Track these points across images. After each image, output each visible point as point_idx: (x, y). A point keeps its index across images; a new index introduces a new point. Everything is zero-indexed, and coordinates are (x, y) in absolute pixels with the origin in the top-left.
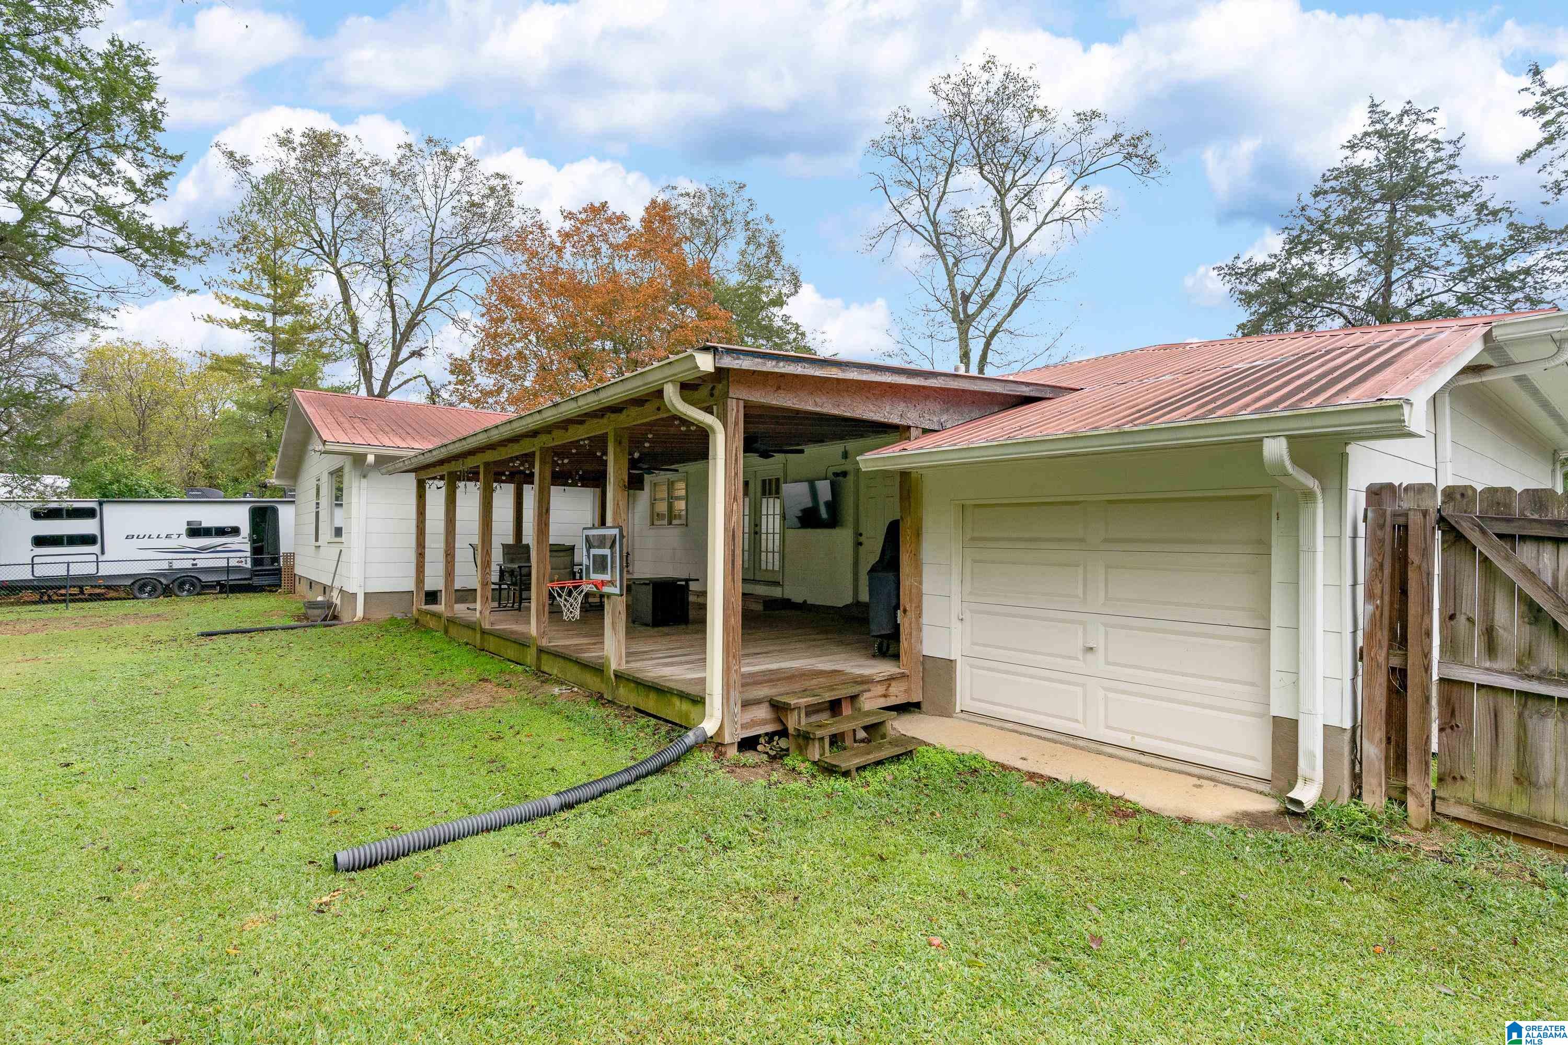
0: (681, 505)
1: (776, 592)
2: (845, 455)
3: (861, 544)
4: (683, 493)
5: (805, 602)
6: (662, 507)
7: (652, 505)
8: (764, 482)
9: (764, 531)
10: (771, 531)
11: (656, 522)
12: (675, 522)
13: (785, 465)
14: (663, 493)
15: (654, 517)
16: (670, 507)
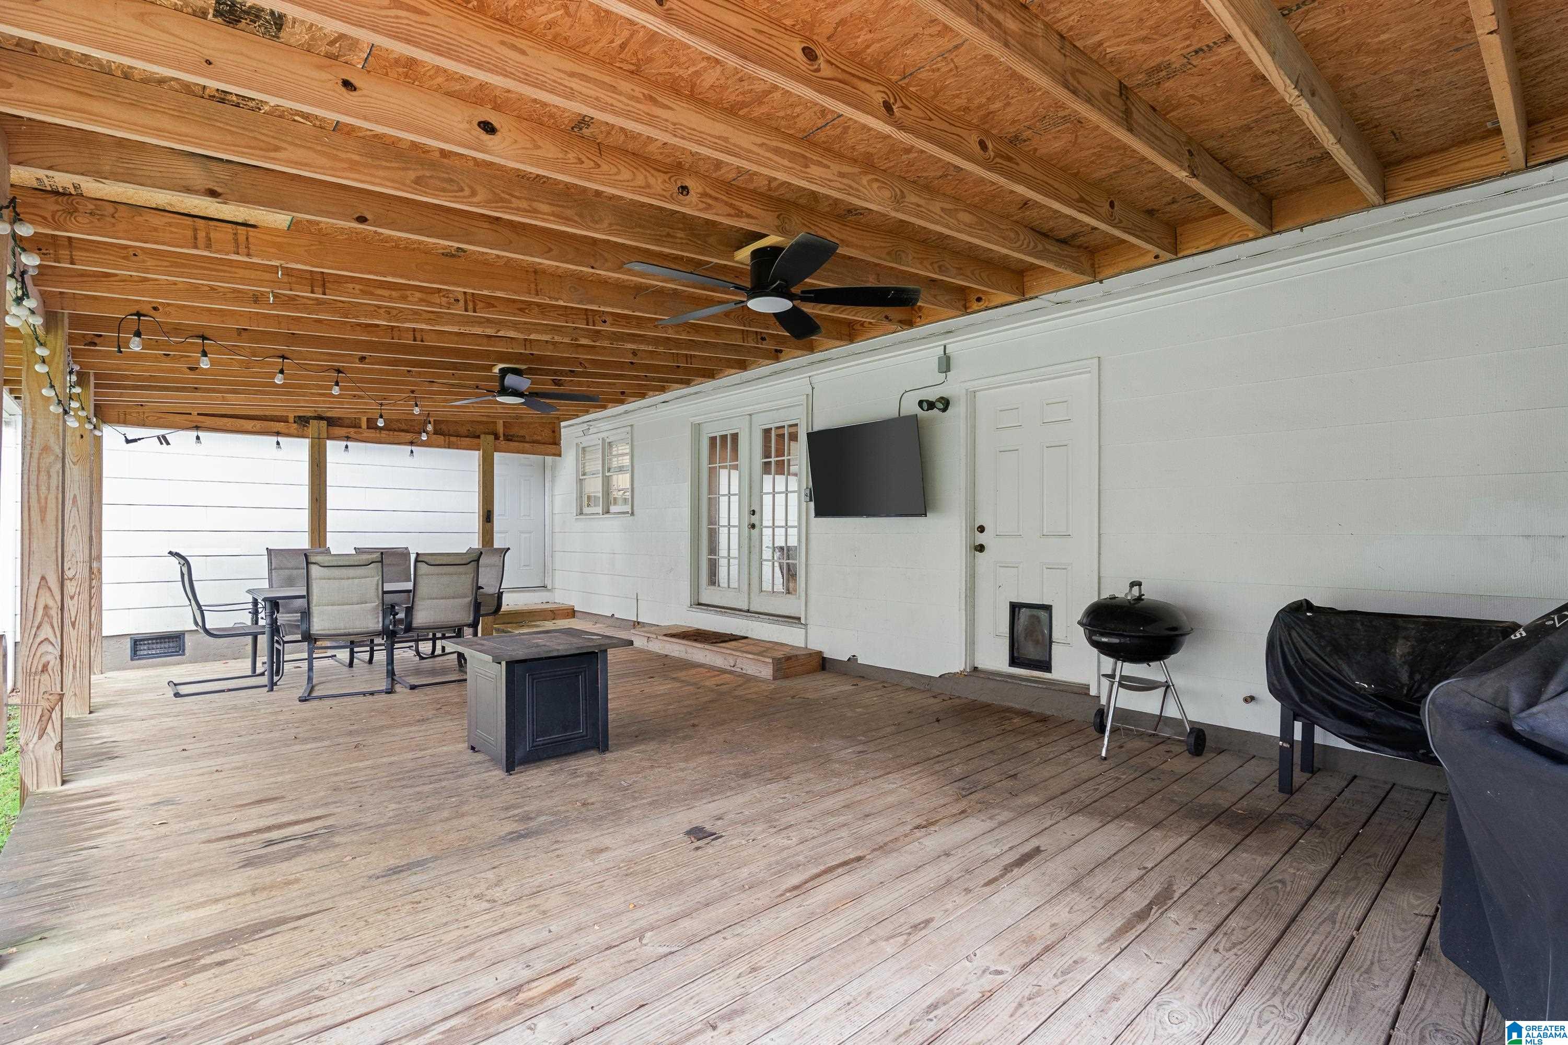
0: (621, 481)
1: (792, 637)
2: (946, 364)
3: (981, 548)
4: (626, 461)
5: (853, 659)
6: (594, 486)
7: (580, 482)
8: (767, 432)
9: (767, 521)
10: (780, 521)
11: (586, 510)
12: (613, 509)
13: (810, 398)
14: (594, 465)
15: (583, 503)
16: (607, 481)
